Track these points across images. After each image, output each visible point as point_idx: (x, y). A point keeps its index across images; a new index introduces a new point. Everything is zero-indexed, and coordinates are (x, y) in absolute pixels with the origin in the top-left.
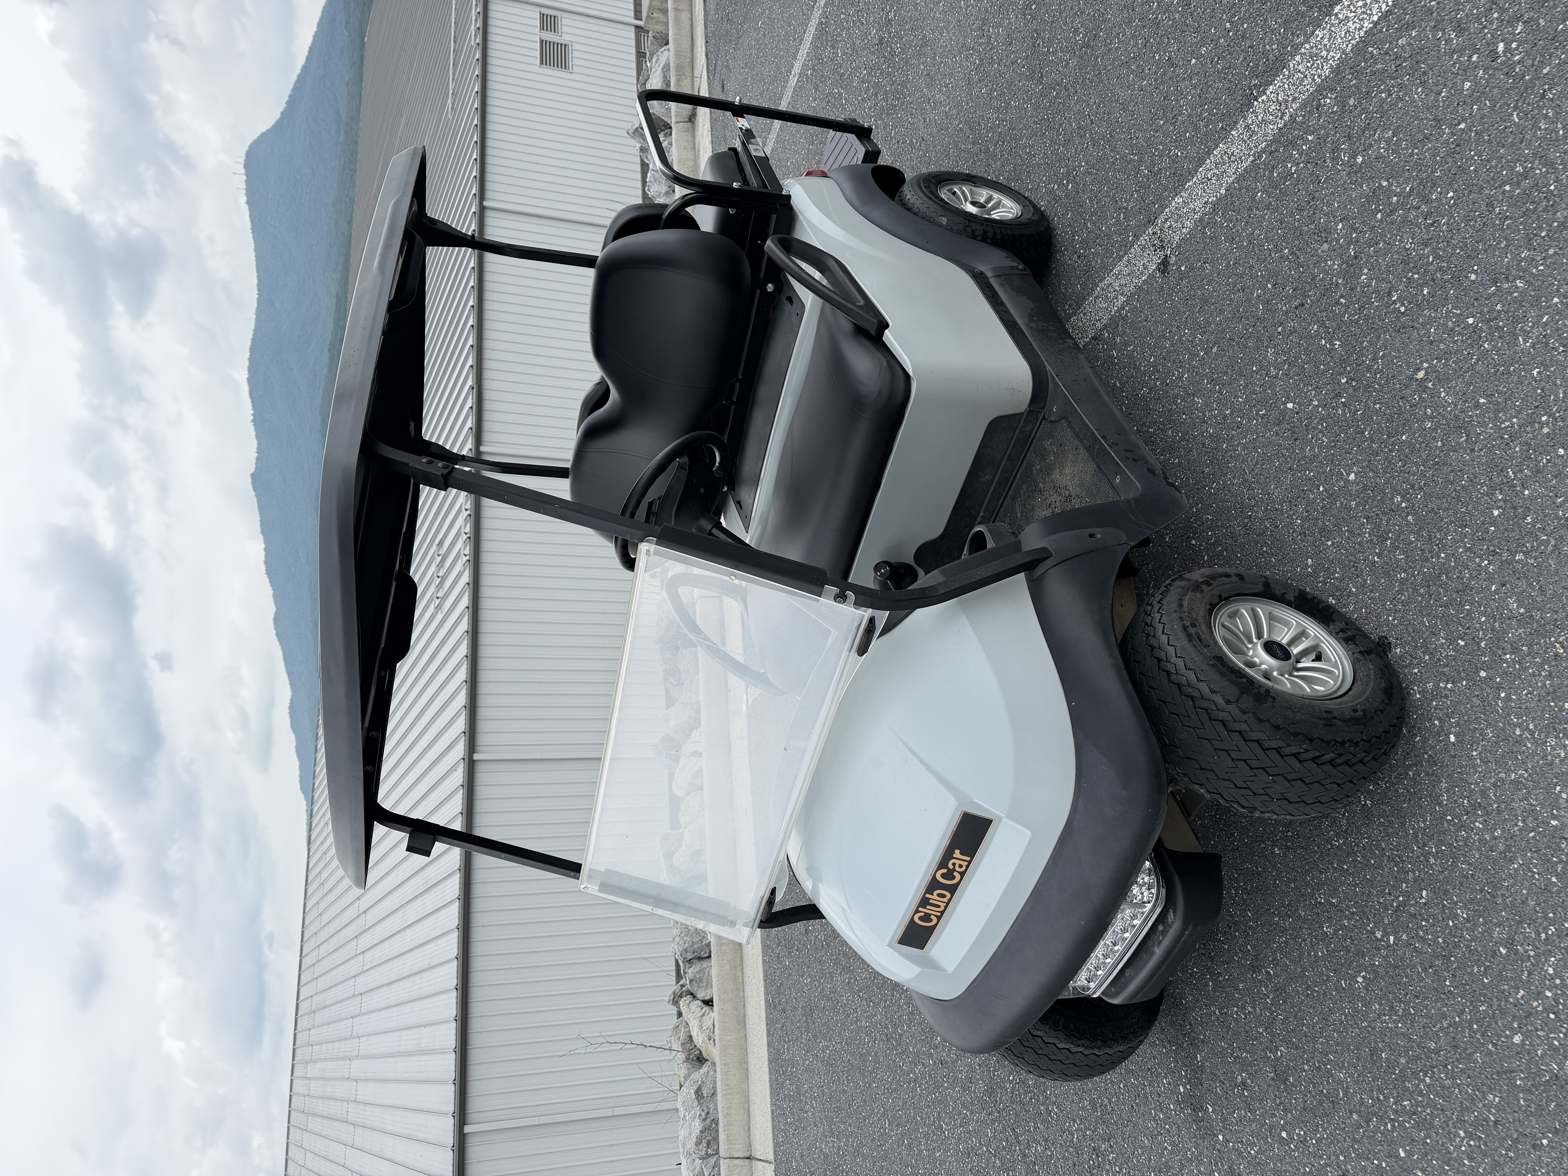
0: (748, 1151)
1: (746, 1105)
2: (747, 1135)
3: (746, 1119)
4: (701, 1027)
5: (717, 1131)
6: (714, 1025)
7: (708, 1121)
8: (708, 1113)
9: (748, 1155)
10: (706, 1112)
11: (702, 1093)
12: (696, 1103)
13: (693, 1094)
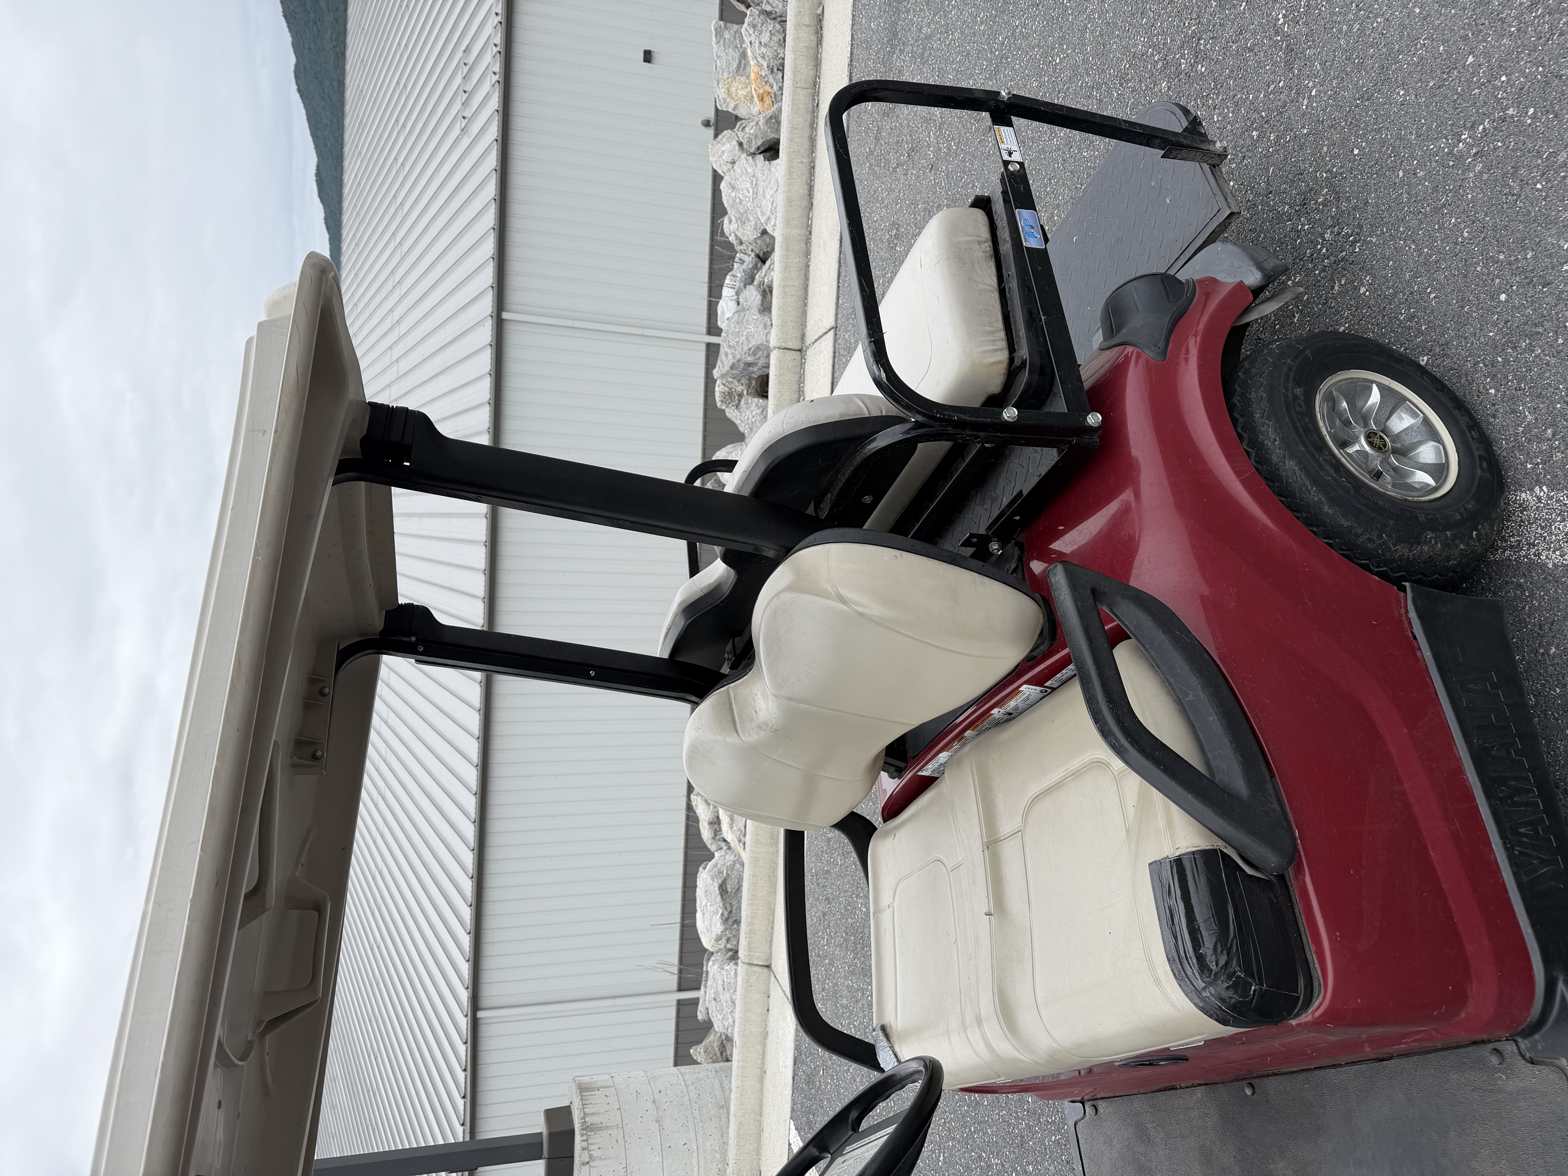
0: (768, 960)
1: (771, 917)
2: (768, 944)
3: (770, 931)
4: (731, 827)
5: (738, 930)
6: (745, 827)
7: (731, 921)
8: (731, 912)
9: (767, 964)
10: (729, 910)
11: (726, 887)
12: (719, 899)
13: (717, 889)
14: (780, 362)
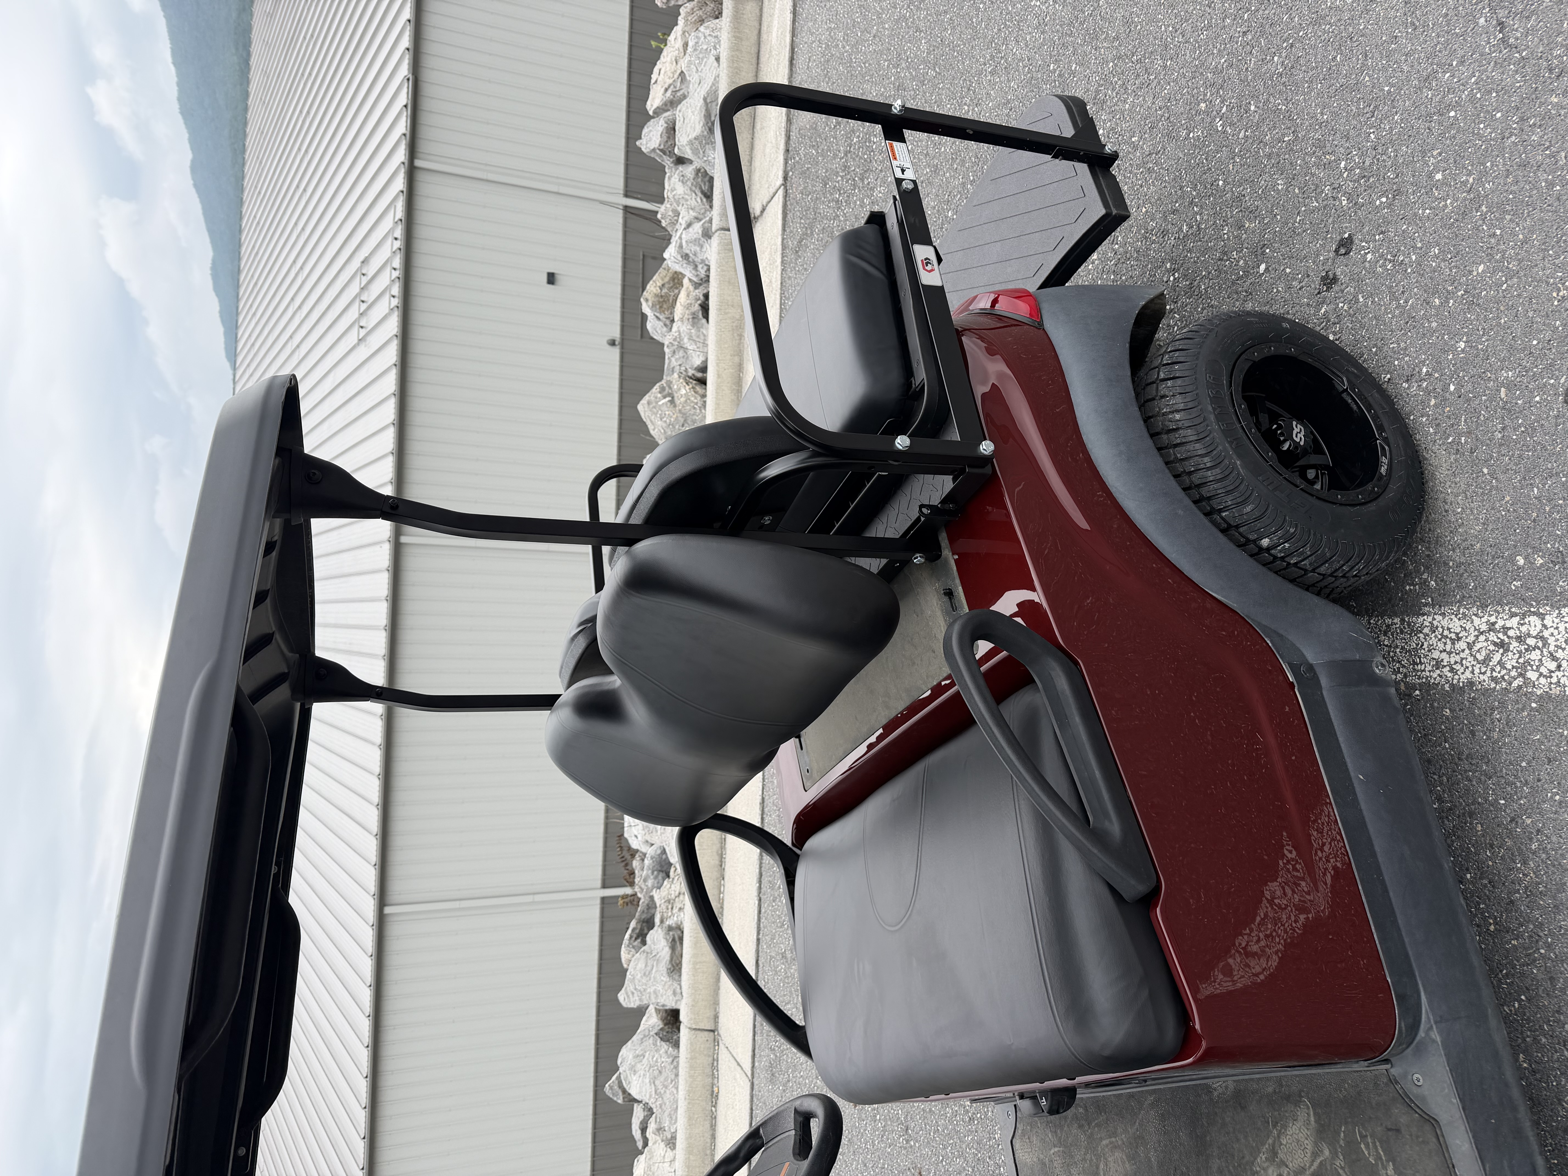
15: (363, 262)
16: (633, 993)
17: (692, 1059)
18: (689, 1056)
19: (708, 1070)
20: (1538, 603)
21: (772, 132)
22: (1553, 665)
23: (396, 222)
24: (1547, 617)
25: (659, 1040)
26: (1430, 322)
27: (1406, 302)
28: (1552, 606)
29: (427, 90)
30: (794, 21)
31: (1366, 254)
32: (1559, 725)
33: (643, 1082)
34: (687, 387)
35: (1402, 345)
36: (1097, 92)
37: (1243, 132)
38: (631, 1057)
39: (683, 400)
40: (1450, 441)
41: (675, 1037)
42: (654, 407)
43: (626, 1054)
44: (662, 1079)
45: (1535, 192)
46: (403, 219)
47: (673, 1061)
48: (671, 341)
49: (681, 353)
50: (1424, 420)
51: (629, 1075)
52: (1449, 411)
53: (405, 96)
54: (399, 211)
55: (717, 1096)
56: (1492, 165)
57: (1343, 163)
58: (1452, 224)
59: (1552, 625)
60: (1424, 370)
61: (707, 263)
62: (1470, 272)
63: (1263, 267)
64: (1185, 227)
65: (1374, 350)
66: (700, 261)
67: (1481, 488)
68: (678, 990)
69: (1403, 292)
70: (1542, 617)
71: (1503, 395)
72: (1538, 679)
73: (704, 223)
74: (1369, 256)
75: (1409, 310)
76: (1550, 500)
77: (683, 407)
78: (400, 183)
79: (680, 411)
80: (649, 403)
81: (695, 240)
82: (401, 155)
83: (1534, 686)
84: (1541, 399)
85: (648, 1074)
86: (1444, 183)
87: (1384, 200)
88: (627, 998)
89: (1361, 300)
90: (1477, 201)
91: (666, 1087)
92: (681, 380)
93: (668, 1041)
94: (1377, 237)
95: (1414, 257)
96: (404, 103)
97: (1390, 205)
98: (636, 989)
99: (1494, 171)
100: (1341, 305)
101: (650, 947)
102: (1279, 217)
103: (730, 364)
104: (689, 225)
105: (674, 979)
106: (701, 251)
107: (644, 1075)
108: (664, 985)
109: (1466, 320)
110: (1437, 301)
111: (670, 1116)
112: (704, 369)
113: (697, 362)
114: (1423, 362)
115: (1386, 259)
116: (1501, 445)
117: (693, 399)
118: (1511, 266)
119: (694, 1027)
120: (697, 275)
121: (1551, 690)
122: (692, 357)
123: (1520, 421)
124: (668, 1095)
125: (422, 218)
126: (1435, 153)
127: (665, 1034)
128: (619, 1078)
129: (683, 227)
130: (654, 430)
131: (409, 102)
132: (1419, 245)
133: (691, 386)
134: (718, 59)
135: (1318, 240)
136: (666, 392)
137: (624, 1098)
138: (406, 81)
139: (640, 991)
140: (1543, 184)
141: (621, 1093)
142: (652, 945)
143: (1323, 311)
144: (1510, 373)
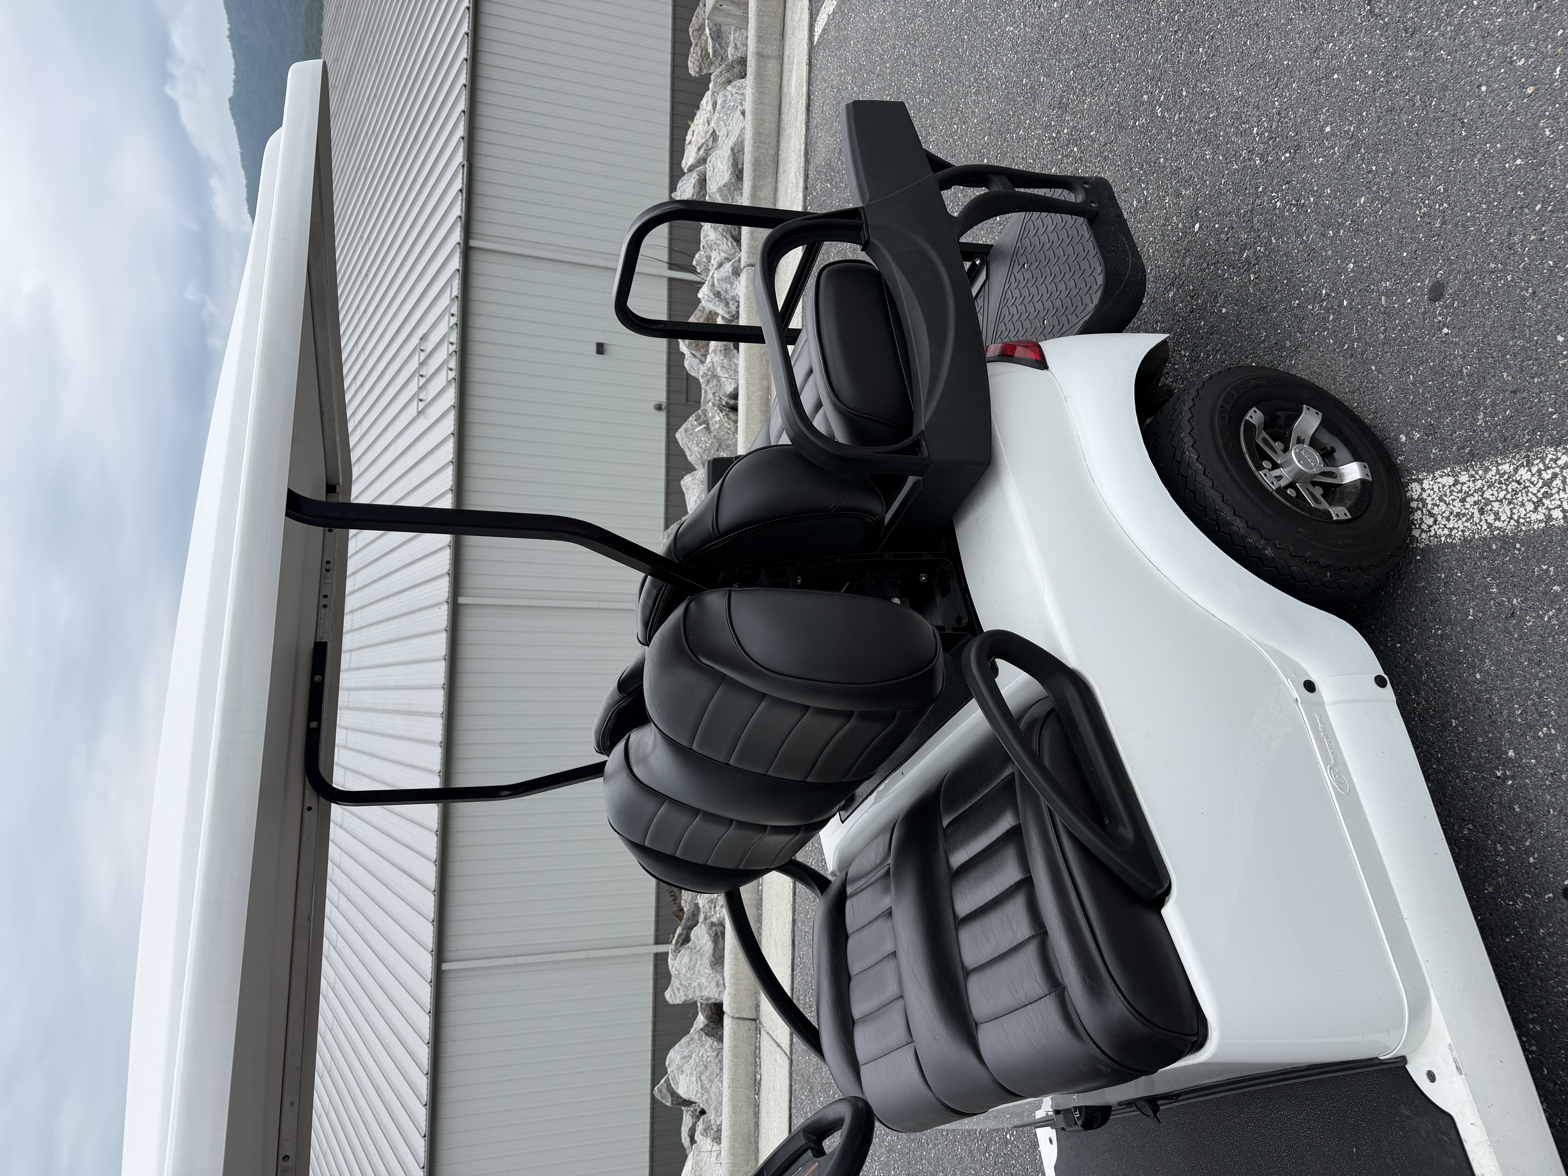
14: (734, 1033)
15: (421, 339)
16: (679, 989)
17: (735, 1047)
18: (732, 1045)
19: (751, 1059)
20: (1418, 471)
21: (793, 173)
22: (1430, 521)
23: (453, 300)
24: (1425, 481)
25: (704, 1035)
26: (1326, 251)
27: (1308, 237)
28: (1428, 472)
29: (481, 175)
30: (810, 72)
31: (1276, 202)
32: (1438, 571)
33: (690, 1080)
34: (721, 414)
35: (1307, 273)
36: (1062, 97)
37: (1177, 114)
38: (678, 1058)
39: (717, 426)
40: (1345, 348)
41: (720, 1033)
42: (691, 434)
43: (674, 1056)
44: (708, 1073)
45: (1399, 131)
46: (459, 295)
47: (718, 1055)
48: (705, 371)
49: (715, 382)
50: (1325, 333)
51: (676, 1075)
52: (1344, 323)
53: (461, 181)
54: (456, 289)
55: (759, 1083)
56: (1367, 114)
57: (1256, 129)
58: (1340, 168)
59: (1428, 487)
60: (1324, 292)
61: (737, 299)
62: (1355, 205)
63: (1197, 226)
64: (1135, 202)
65: (1285, 282)
66: (730, 297)
67: (1371, 383)
68: (721, 982)
69: (1305, 230)
70: (1420, 481)
71: (1383, 302)
72: (1420, 535)
73: (734, 262)
74: (1278, 204)
75: (1311, 243)
76: (1422, 383)
77: (718, 432)
78: (456, 263)
79: (715, 436)
80: (686, 431)
81: (726, 278)
82: (457, 236)
83: (1418, 542)
84: (1412, 300)
85: (695, 1072)
86: (1333, 134)
87: (1288, 155)
88: (673, 996)
89: (1274, 241)
90: (1356, 146)
91: (712, 1082)
92: (715, 408)
93: (713, 1036)
94: (1284, 187)
95: (1312, 199)
96: (460, 188)
97: (1292, 159)
98: (681, 984)
99: (1369, 119)
100: (1259, 248)
101: (694, 943)
102: (1208, 182)
103: (760, 387)
104: (720, 265)
105: (717, 971)
106: (731, 288)
107: (691, 1074)
108: (708, 978)
109: (1353, 244)
110: (1331, 232)
111: (716, 1109)
112: (735, 396)
113: (730, 389)
114: (1322, 286)
115: (1291, 205)
116: (1384, 344)
117: (726, 424)
118: (1384, 194)
119: (737, 1016)
120: (729, 312)
121: (1430, 542)
122: (725, 385)
123: (1397, 322)
124: (713, 1089)
125: (478, 294)
126: (1324, 110)
127: (710, 1029)
128: (668, 1080)
129: (715, 267)
130: (691, 456)
131: (464, 187)
132: (1316, 188)
133: (724, 413)
134: (743, 113)
135: (1239, 196)
136: (702, 420)
137: (672, 1101)
138: (461, 167)
139: (685, 986)
140: (1405, 124)
141: (669, 1096)
142: (696, 942)
143: (1245, 256)
144: (1388, 283)
